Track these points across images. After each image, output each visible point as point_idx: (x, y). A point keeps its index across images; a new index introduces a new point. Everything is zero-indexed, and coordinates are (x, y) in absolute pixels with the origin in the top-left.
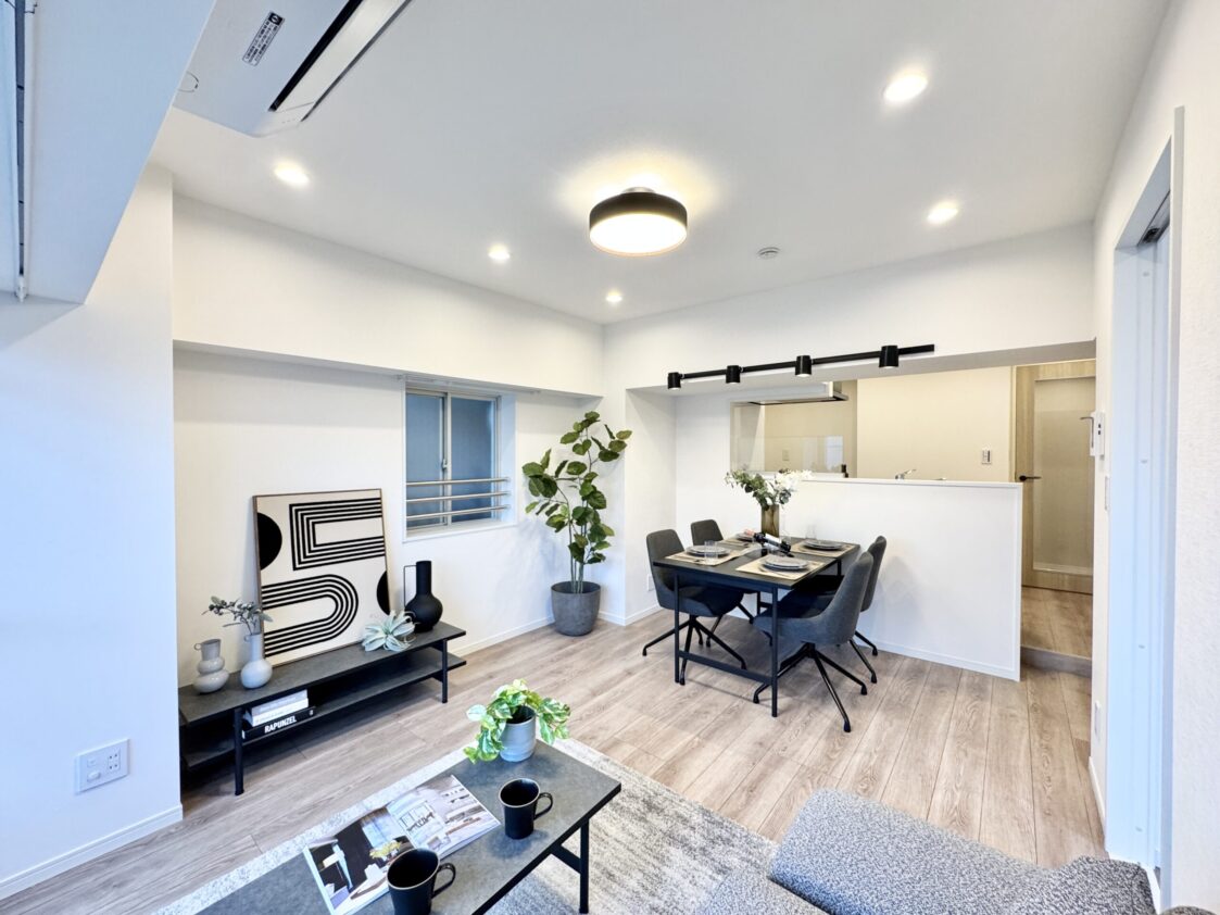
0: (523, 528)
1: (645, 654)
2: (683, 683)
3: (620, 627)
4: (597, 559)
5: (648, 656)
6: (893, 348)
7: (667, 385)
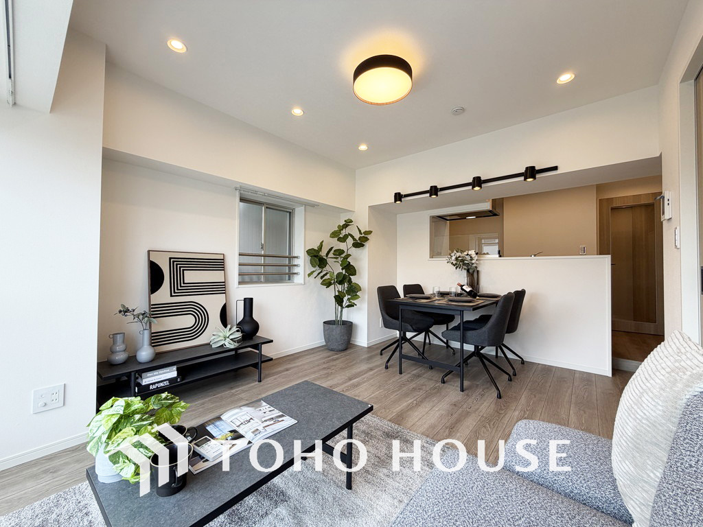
0: (307, 286)
3: (364, 348)
4: (352, 305)
6: (533, 168)
7: (393, 201)
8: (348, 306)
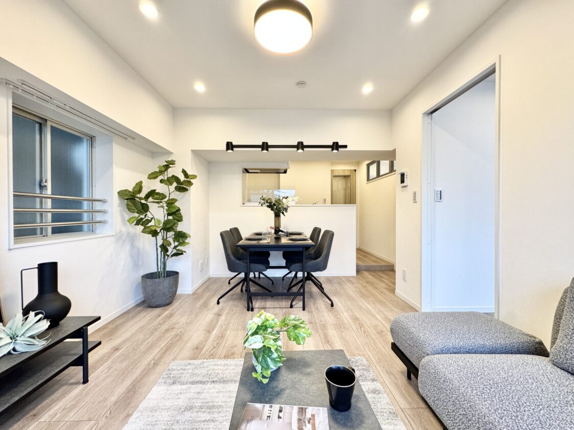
0: (119, 237)
1: (218, 303)
2: (252, 310)
3: (189, 295)
4: (178, 254)
5: (221, 304)
6: (337, 143)
7: (225, 149)
8: (176, 255)
